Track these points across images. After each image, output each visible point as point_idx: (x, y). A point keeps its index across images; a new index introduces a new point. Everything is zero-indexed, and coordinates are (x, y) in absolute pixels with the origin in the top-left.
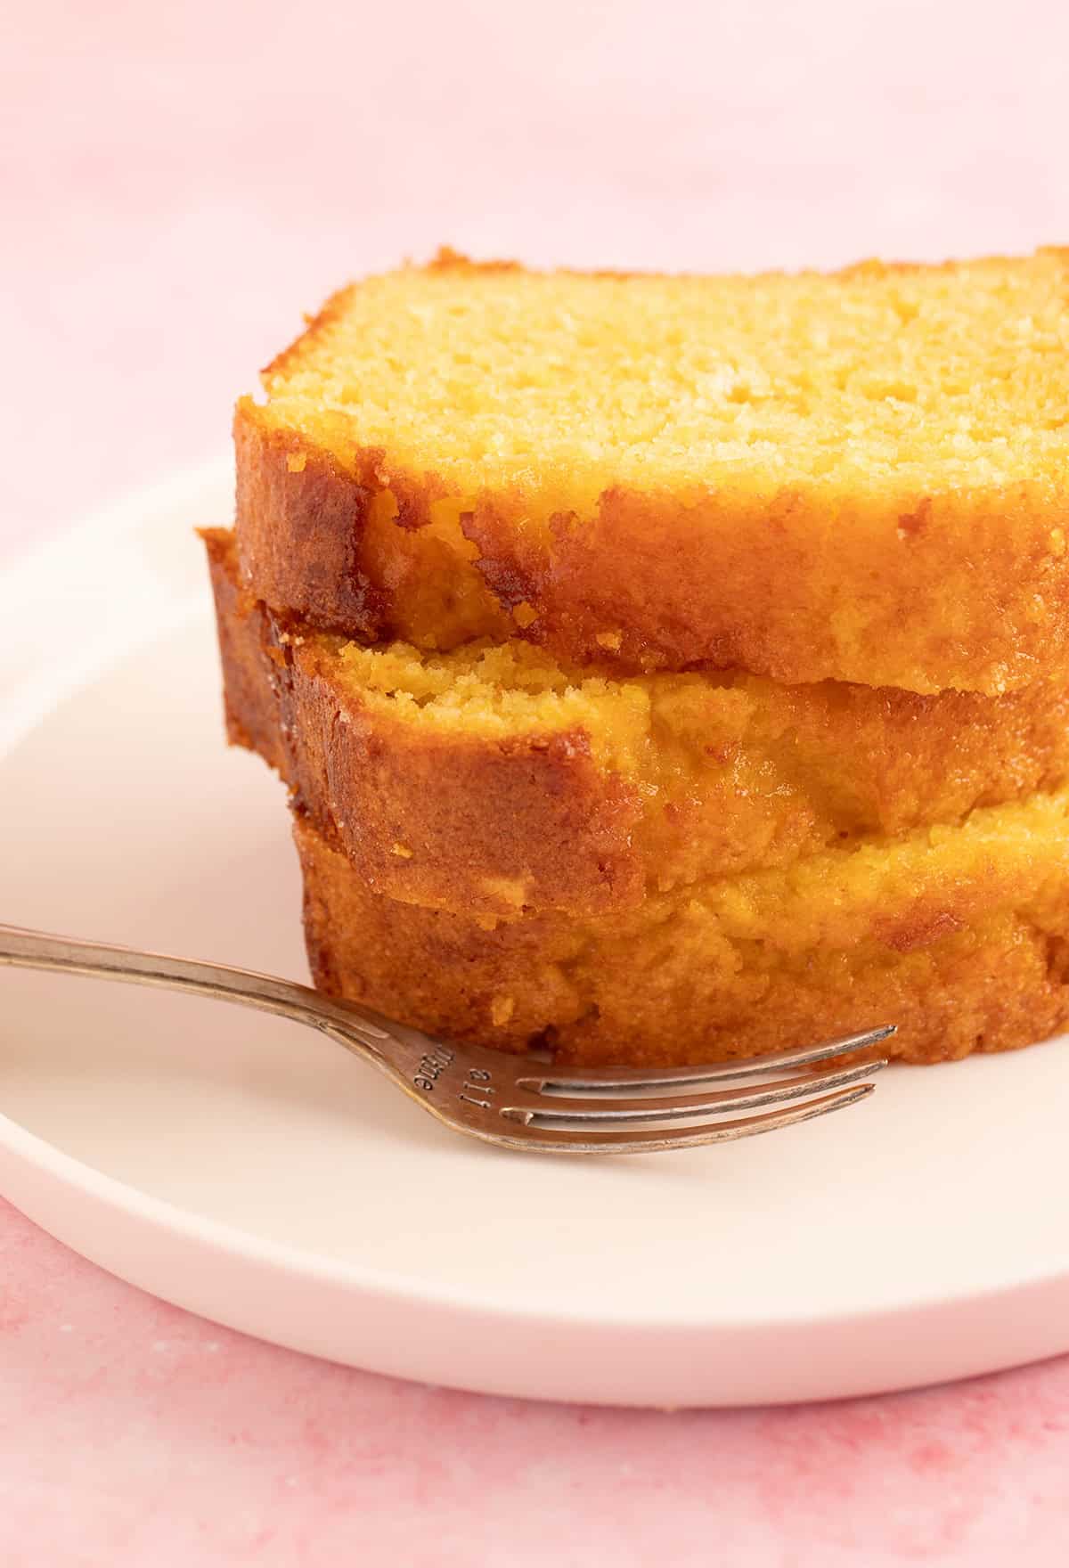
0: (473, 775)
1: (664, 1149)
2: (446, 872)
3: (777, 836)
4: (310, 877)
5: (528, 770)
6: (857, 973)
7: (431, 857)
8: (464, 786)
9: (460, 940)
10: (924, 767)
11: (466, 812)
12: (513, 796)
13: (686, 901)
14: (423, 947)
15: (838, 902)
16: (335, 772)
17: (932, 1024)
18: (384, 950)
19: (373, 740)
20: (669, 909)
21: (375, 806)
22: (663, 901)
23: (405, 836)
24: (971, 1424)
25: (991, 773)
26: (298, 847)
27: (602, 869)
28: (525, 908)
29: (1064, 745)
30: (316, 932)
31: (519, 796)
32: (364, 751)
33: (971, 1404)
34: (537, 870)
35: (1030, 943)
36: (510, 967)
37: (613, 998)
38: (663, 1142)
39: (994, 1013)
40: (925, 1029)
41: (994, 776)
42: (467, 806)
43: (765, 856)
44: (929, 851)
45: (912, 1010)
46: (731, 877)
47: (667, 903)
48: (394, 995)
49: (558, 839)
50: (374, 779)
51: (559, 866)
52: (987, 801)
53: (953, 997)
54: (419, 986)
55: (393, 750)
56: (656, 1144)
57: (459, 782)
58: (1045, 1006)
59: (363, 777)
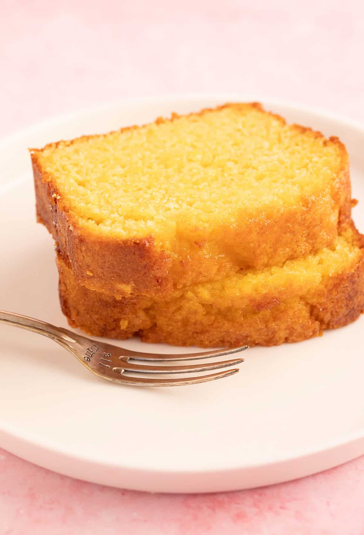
0: (114, 251)
1: (167, 386)
2: (104, 281)
3: (219, 270)
4: (61, 275)
5: (133, 250)
6: (245, 316)
7: (99, 276)
8: (111, 254)
9: (110, 301)
10: (270, 248)
11: (112, 262)
12: (127, 258)
13: (187, 291)
14: (98, 302)
15: (238, 294)
16: (69, 244)
17: (270, 333)
18: (85, 302)
19: (80, 237)
20: (181, 294)
21: (81, 258)
22: (179, 291)
23: (91, 269)
24: (255, 505)
25: (294, 249)
26: (57, 265)
27: (158, 282)
28: (131, 294)
29: (319, 239)
30: (62, 294)
31: (129, 258)
32: (77, 241)
33: (256, 496)
34: (135, 282)
35: (304, 307)
36: (127, 310)
37: (161, 321)
38: (167, 383)
39: (291, 330)
40: (267, 335)
41: (295, 250)
42: (112, 261)
43: (214, 277)
44: (270, 277)
45: (263, 329)
46: (202, 283)
47: (180, 292)
48: (88, 316)
49: (143, 272)
50: (81, 249)
51: (143, 281)
52: (292, 258)
53: (277, 325)
54: (96, 314)
55: (87, 241)
56: (165, 384)
57: (109, 253)
58: (309, 328)
59: (77, 248)
